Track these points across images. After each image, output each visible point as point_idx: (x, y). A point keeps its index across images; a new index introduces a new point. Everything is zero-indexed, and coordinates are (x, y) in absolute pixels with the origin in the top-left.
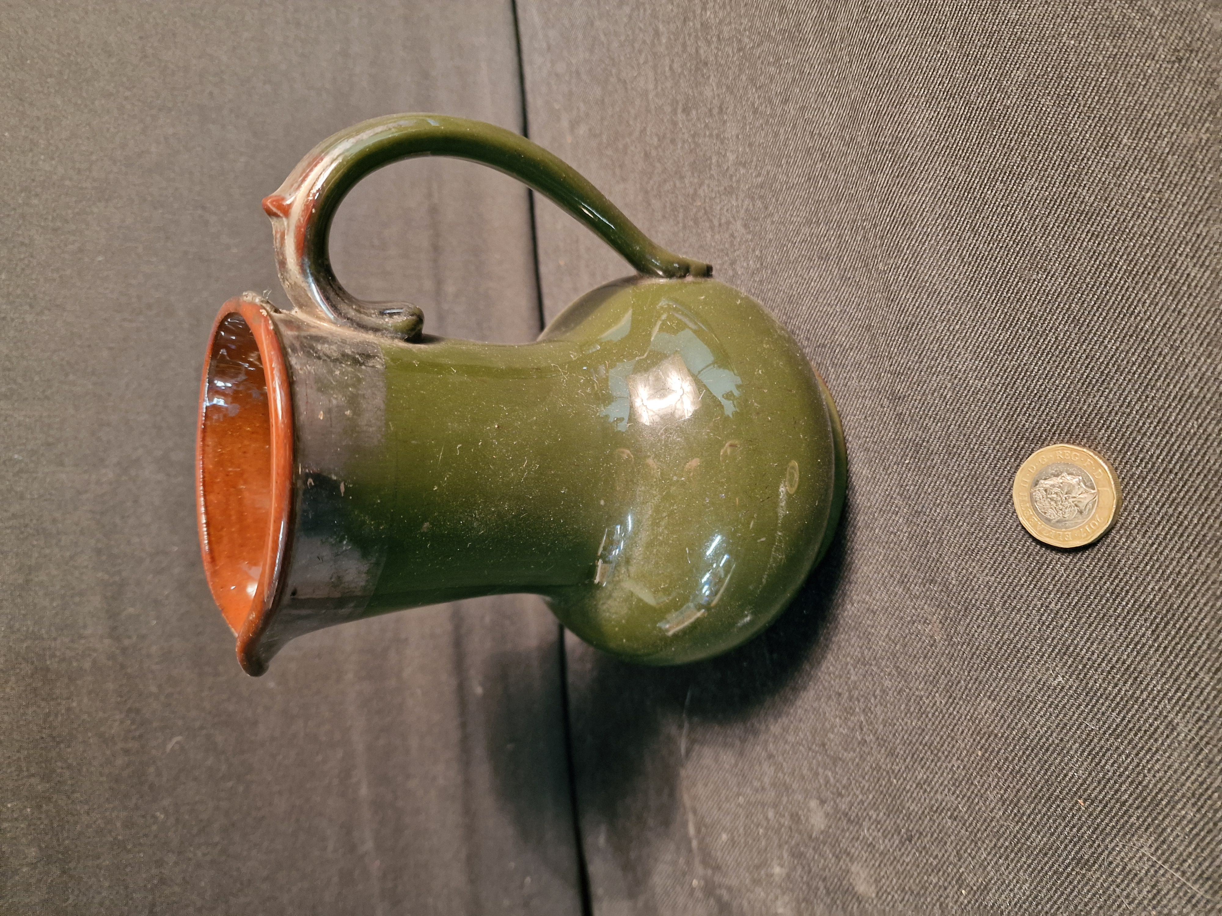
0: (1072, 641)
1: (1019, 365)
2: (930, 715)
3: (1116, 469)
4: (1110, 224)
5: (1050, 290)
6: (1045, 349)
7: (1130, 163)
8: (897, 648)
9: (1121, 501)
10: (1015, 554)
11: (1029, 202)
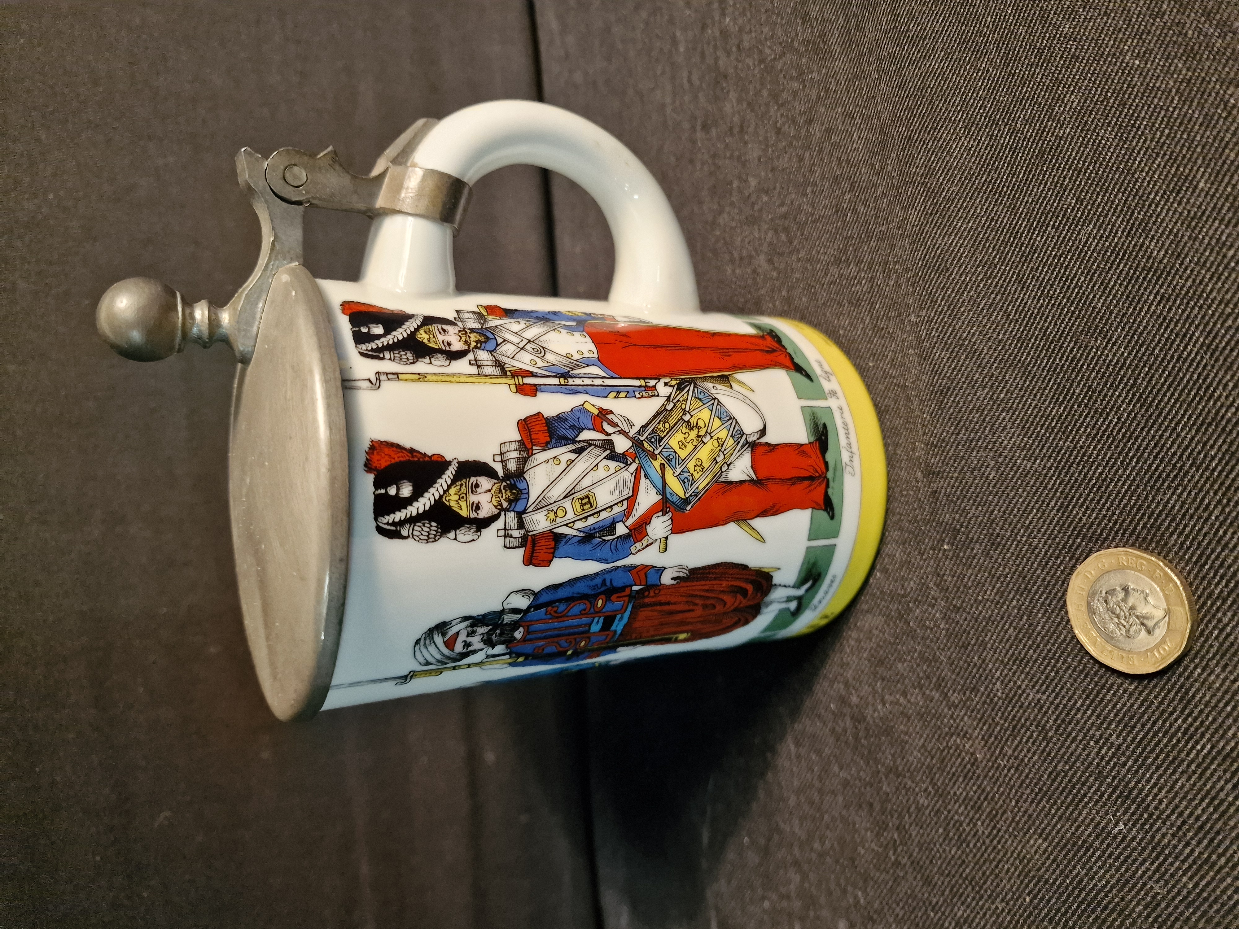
0: (1137, 783)
1: (1075, 447)
2: (971, 845)
3: (1191, 584)
4: (1184, 286)
5: (1111, 361)
6: (1105, 431)
7: (1208, 212)
8: (934, 762)
9: (1196, 624)
10: (1070, 671)
11: (1086, 253)
